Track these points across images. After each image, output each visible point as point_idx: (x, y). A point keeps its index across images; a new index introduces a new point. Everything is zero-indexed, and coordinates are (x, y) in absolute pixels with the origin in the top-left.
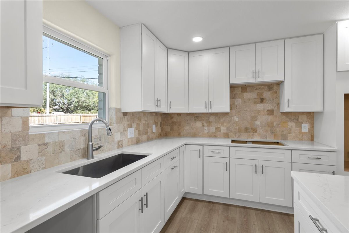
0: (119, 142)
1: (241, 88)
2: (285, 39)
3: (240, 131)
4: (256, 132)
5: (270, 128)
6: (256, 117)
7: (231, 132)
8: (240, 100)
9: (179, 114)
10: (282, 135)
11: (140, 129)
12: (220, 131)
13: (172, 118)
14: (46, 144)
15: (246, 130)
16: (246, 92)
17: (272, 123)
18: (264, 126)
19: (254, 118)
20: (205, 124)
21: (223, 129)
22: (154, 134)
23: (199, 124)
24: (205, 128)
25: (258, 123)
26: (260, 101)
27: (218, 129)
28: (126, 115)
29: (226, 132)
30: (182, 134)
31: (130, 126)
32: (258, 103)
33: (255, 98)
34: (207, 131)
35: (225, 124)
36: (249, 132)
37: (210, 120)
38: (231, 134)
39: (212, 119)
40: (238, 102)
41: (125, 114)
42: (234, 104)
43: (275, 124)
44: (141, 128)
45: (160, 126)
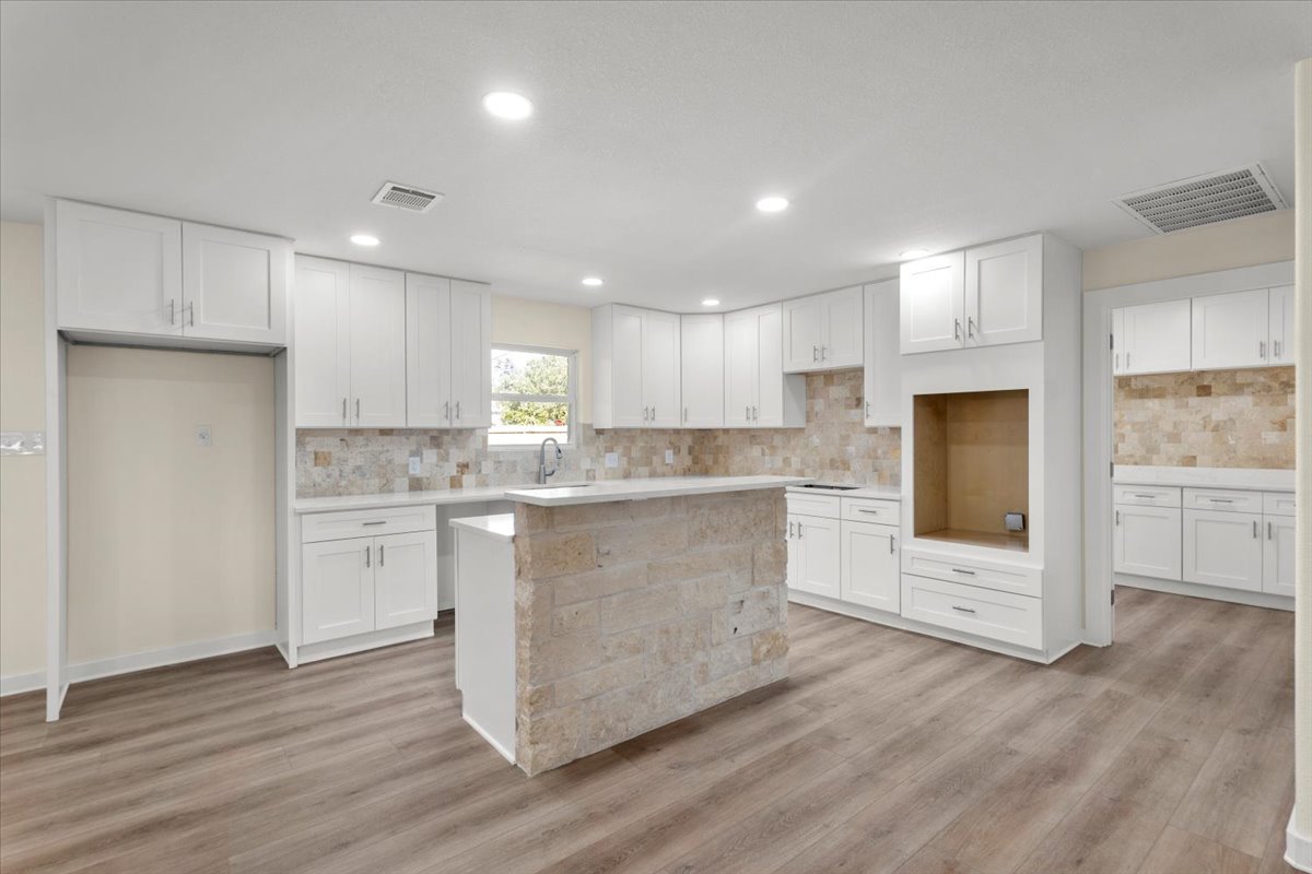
0: (588, 471)
1: (825, 376)
2: (864, 285)
3: (822, 466)
4: (849, 469)
5: (871, 461)
6: (849, 436)
7: (808, 467)
8: (821, 401)
9: (726, 431)
10: (891, 476)
11: (633, 455)
12: (790, 466)
13: (716, 438)
14: (500, 462)
15: (833, 464)
16: (833, 384)
17: (875, 450)
18: (863, 457)
19: (845, 439)
20: (767, 451)
21: (795, 462)
22: (669, 467)
23: (756, 451)
24: (767, 458)
25: (851, 449)
26: (855, 403)
27: (786, 461)
28: (602, 434)
29: (799, 466)
30: (731, 471)
31: (610, 450)
32: (851, 408)
33: (847, 398)
34: (770, 466)
35: (798, 452)
36: (837, 468)
37: (774, 444)
38: (807, 471)
39: (778, 440)
40: (819, 404)
41: (600, 432)
42: (812, 408)
43: (879, 451)
44: (635, 453)
45: (690, 454)
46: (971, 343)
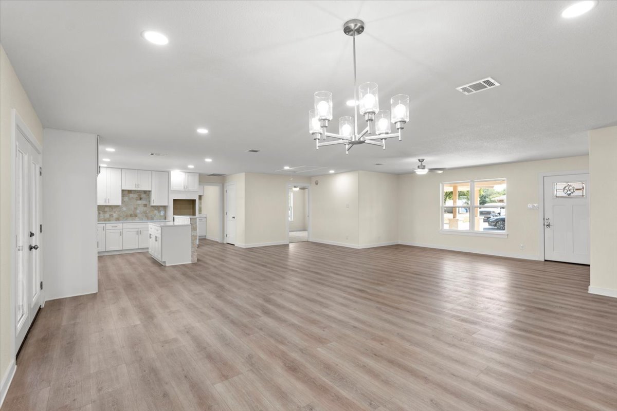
1: (128, 191)
3: (127, 216)
4: (137, 217)
5: (145, 214)
8: (128, 198)
10: (151, 217)
16: (131, 194)
18: (142, 213)
19: (136, 209)
21: (115, 216)
24: (101, 215)
25: (138, 211)
32: (138, 200)
33: (136, 198)
34: (103, 217)
36: (133, 217)
37: (105, 210)
38: (120, 218)
42: (124, 200)
43: (148, 212)
46: (187, 190)
